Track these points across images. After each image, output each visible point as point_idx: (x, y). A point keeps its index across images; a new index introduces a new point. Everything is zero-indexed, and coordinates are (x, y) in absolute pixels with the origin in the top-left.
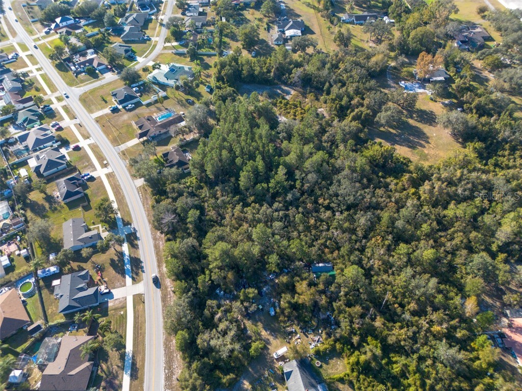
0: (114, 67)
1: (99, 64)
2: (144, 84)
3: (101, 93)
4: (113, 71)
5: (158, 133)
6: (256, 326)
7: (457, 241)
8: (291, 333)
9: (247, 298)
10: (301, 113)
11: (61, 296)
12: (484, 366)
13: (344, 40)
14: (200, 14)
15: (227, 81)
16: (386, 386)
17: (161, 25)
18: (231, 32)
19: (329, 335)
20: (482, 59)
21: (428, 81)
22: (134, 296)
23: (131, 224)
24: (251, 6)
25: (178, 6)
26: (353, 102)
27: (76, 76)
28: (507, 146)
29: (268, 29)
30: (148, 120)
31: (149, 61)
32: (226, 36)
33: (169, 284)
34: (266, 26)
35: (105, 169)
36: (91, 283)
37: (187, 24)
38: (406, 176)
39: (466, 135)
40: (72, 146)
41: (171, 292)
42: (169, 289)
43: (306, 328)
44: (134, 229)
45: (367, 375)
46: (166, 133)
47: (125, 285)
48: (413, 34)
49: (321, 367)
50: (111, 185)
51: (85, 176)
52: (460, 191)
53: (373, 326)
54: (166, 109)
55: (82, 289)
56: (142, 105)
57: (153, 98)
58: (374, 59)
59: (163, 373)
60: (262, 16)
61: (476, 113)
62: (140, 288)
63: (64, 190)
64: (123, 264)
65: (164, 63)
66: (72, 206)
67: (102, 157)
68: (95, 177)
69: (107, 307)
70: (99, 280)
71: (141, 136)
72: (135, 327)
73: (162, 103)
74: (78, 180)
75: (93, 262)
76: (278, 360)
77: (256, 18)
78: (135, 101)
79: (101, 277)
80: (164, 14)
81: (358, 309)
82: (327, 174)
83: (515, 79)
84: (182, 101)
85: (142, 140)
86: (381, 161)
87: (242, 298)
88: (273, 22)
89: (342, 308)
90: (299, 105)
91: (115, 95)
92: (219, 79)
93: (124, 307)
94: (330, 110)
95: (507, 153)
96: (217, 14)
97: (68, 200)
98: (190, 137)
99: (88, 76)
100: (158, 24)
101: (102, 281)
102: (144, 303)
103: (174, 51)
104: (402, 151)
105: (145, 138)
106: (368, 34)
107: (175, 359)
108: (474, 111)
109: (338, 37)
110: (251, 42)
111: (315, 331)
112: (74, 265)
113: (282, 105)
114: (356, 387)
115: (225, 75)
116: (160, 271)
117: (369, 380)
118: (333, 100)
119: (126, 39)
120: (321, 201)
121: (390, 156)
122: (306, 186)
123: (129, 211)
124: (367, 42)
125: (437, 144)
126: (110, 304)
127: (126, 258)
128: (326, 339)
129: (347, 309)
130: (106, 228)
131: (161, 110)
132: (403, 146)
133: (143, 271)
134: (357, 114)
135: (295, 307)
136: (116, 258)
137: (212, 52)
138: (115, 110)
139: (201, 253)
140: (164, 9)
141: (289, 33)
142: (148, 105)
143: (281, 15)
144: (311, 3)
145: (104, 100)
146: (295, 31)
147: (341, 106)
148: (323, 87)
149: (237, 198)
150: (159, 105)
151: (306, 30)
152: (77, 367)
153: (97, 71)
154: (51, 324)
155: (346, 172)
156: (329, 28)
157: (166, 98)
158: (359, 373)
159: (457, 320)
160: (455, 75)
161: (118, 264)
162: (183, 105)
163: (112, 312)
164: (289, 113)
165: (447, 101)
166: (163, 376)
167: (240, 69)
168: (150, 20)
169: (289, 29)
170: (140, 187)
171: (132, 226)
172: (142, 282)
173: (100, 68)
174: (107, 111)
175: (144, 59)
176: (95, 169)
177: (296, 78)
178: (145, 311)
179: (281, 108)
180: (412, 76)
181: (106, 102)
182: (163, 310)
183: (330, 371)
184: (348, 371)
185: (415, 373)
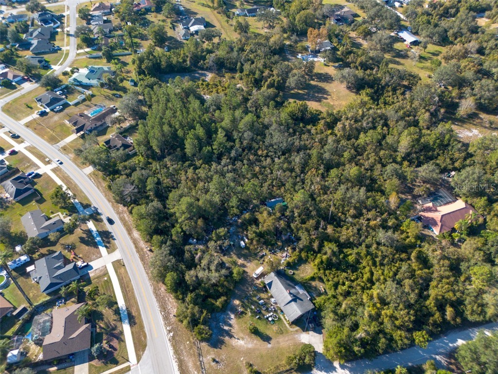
0: (31, 77)
1: (15, 77)
2: (67, 87)
3: (24, 101)
4: (31, 81)
5: (93, 126)
6: (231, 258)
7: (372, 160)
8: (263, 256)
9: (219, 238)
10: (223, 90)
11: (40, 278)
12: (413, 240)
13: (243, 28)
14: (105, 22)
15: (148, 73)
16: (347, 273)
17: (69, 35)
18: (139, 33)
19: (294, 249)
20: (356, 30)
21: (319, 52)
22: (113, 263)
23: (90, 206)
24: (152, 10)
25: (81, 18)
26: (264, 74)
28: (390, 89)
29: (174, 28)
30: (81, 116)
31: (65, 68)
32: (136, 37)
33: (143, 246)
34: (171, 26)
35: (49, 165)
36: (67, 262)
37: (95, 31)
38: (322, 122)
39: (358, 86)
40: (8, 152)
41: (148, 252)
42: (145, 250)
43: (273, 249)
44: (95, 207)
45: (330, 269)
46: (101, 125)
47: (101, 256)
48: (297, 17)
49: (294, 274)
50: (60, 178)
51: (30, 175)
52: (365, 125)
53: (327, 233)
54: (95, 105)
55: (59, 268)
56: (70, 105)
57: (79, 98)
58: (272, 40)
59: (160, 315)
60: (165, 18)
61: (361, 69)
62: (117, 255)
63: (14, 189)
64: (93, 238)
65: (82, 67)
66: (24, 202)
67: (43, 156)
68: (41, 174)
69: (90, 278)
70: (74, 258)
71: (78, 131)
72: (121, 287)
73: (90, 100)
74: (25, 178)
75: (62, 244)
76: (257, 278)
77: (159, 20)
78: (62, 102)
79: (75, 254)
80: (68, 26)
81: (311, 222)
82: (260, 131)
83: (383, 40)
84: (109, 96)
85: (79, 134)
86: (300, 114)
87: (214, 238)
88: (176, 22)
89: (298, 227)
90: (219, 84)
91: (40, 100)
92: (141, 72)
93: (106, 273)
94: (247, 84)
95: (390, 94)
96: (122, 20)
97: (19, 198)
98: (126, 125)
99: (5, 89)
100: (65, 35)
101: (77, 257)
102: (124, 266)
103: (88, 56)
104: (313, 106)
105: (82, 133)
106: (262, 22)
107: (167, 302)
108: (359, 68)
109: (238, 27)
110: (161, 39)
111: (282, 249)
112: (44, 250)
113: (204, 86)
114: (325, 280)
115: (145, 68)
116: (131, 237)
117: (333, 273)
118: (248, 75)
119: (36, 52)
120: (260, 152)
121: (304, 109)
122: (245, 143)
123: (85, 195)
124: (263, 28)
125: (338, 97)
126: (91, 275)
127: (95, 233)
128: (292, 252)
129: (303, 226)
130: (66, 214)
131: (90, 107)
132: (312, 101)
133: (114, 239)
134: (270, 82)
135: (260, 235)
136: (84, 236)
137: (126, 52)
138: (43, 114)
139: (166, 213)
140: (67, 21)
141: (193, 29)
142: (76, 104)
143: (181, 15)
144: (205, 3)
145: (29, 107)
146: (199, 26)
147: (256, 80)
148: (236, 67)
149: (187, 163)
150: (87, 103)
151: (208, 25)
152: (76, 331)
153: (14, 83)
154: (35, 304)
155: (274, 126)
156: (228, 22)
157: (93, 96)
158: (325, 270)
159: (386, 214)
160: (338, 45)
161: (88, 240)
162: (111, 99)
163: (95, 280)
164: (212, 92)
165: (337, 64)
166: (161, 318)
167: (158, 61)
168: (57, 33)
169: (192, 25)
170: (90, 174)
171: (92, 206)
172: (117, 250)
173: (16, 79)
174: (35, 115)
175: (60, 66)
176: (39, 168)
177: (211, 62)
178: (127, 272)
179: (204, 89)
180: (306, 49)
181: (31, 108)
182: (144, 268)
183: (302, 275)
184: (316, 271)
185: (366, 256)
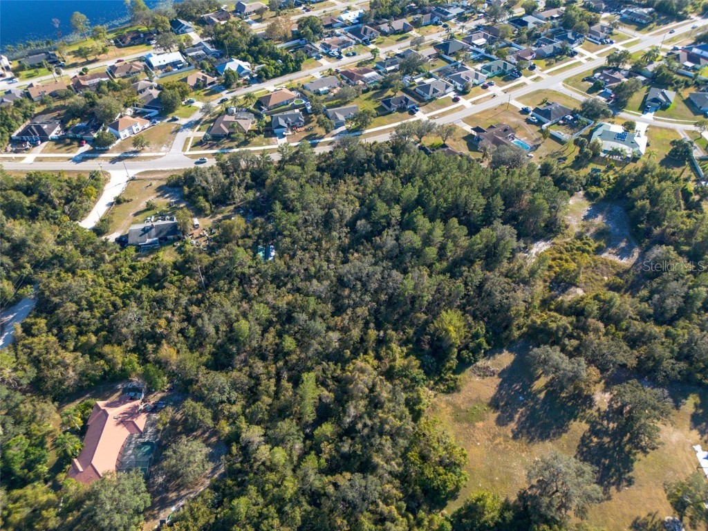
4: (609, 101)
27: (583, 80)
30: (506, 130)
35: (428, 118)
40: (459, 97)
49: (174, 246)
51: (417, 110)
56: (540, 126)
67: (444, 115)
68: (415, 114)
78: (544, 119)
79: (300, 132)
93: (269, 144)
99: (588, 87)
105: (475, 133)
126: (273, 138)
136: (317, 136)
153: (601, 90)
161: (311, 137)
163: (267, 140)
164: (560, 253)
174: (520, 106)
175: (651, 119)
176: (425, 113)
183: (167, 251)
